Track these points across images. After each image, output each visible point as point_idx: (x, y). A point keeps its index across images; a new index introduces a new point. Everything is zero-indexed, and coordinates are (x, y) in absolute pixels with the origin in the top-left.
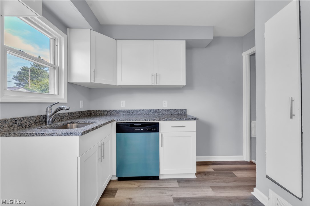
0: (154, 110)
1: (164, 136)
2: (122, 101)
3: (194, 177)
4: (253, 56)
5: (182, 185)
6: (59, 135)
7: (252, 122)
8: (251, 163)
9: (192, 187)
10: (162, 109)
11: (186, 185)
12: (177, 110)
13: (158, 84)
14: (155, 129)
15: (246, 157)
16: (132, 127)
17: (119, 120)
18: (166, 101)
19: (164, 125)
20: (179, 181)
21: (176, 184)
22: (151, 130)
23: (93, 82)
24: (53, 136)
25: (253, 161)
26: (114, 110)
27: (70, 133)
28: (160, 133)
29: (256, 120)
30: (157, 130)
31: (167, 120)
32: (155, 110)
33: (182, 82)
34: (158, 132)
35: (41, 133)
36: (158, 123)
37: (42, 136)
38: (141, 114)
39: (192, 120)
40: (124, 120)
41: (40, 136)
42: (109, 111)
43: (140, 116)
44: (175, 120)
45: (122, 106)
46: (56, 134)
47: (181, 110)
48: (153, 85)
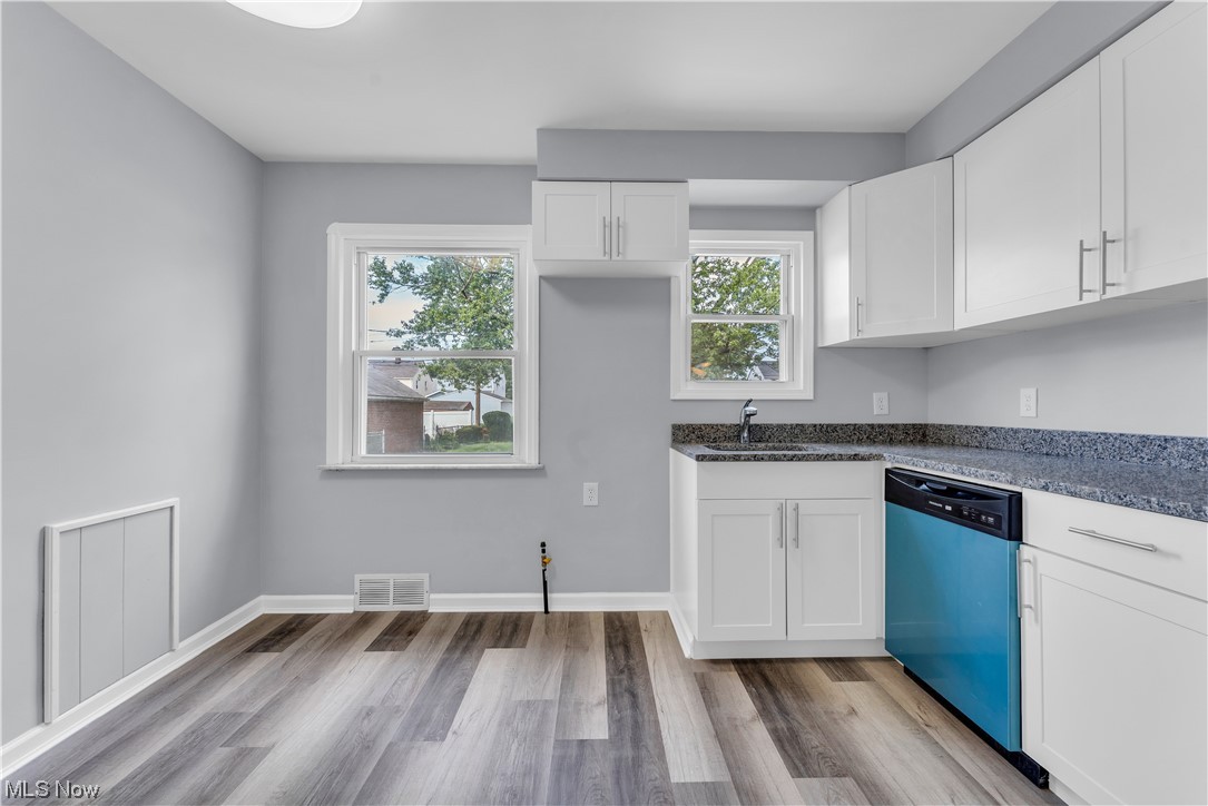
2: (1024, 393)
14: (991, 520)
22: (978, 519)
30: (1001, 529)
45: (1023, 412)
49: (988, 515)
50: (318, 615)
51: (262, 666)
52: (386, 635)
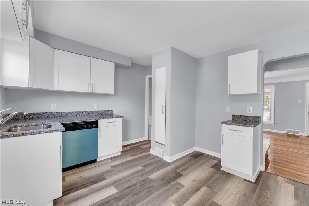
0: (86, 112)
1: (101, 130)
2: (52, 104)
3: (120, 154)
4: (150, 79)
5: (113, 160)
6: (46, 133)
7: (149, 116)
8: (149, 140)
9: (120, 159)
10: (93, 110)
11: (116, 159)
12: (106, 111)
13: (93, 92)
14: (95, 126)
15: (146, 138)
16: (76, 126)
17: (64, 121)
18: (97, 104)
19: (102, 122)
20: (111, 159)
21: (110, 161)
22: (92, 126)
23: (32, 87)
24: (40, 134)
25: (149, 139)
26: (42, 113)
27: (56, 130)
28: (99, 129)
29: (151, 115)
30: (97, 126)
31: (104, 119)
32: (88, 111)
33: (112, 91)
34: (98, 127)
35: (28, 133)
36: (97, 122)
37: (29, 135)
38: (74, 115)
39: (120, 117)
40: (68, 121)
41: (27, 135)
42: (36, 113)
43: (74, 117)
44: (110, 118)
45: (52, 109)
46: (43, 132)
47: (109, 111)
48: (90, 92)
49: (94, 125)
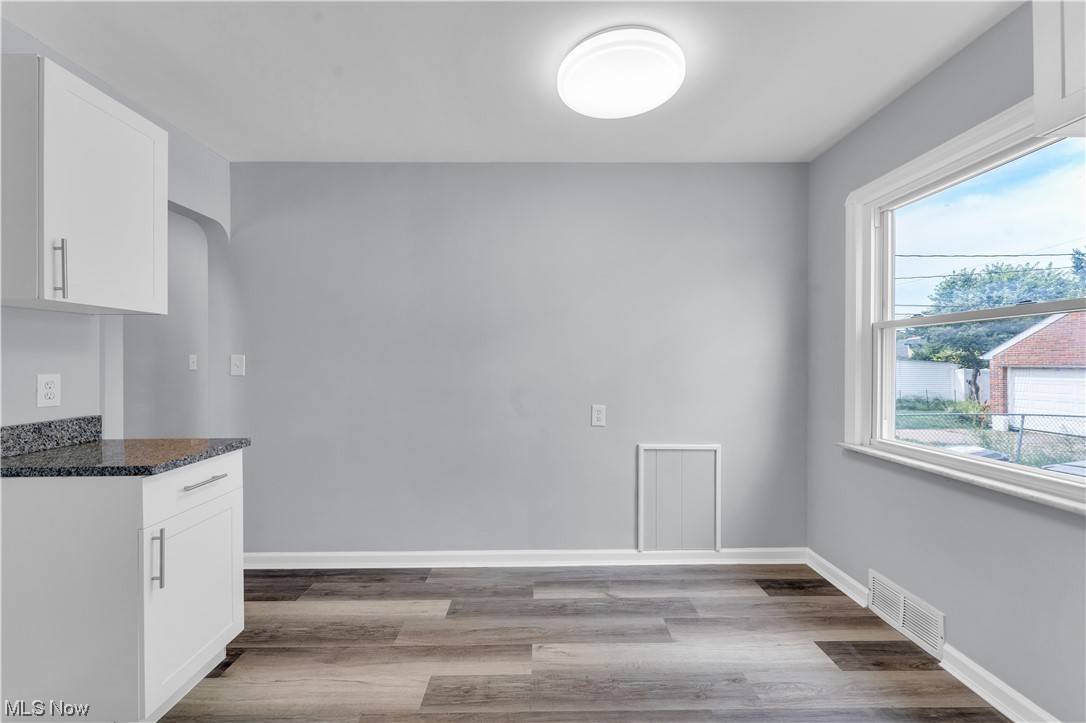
50: (838, 590)
51: (748, 595)
52: (854, 646)
